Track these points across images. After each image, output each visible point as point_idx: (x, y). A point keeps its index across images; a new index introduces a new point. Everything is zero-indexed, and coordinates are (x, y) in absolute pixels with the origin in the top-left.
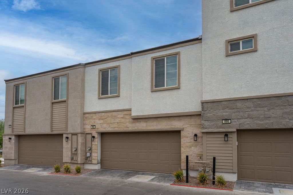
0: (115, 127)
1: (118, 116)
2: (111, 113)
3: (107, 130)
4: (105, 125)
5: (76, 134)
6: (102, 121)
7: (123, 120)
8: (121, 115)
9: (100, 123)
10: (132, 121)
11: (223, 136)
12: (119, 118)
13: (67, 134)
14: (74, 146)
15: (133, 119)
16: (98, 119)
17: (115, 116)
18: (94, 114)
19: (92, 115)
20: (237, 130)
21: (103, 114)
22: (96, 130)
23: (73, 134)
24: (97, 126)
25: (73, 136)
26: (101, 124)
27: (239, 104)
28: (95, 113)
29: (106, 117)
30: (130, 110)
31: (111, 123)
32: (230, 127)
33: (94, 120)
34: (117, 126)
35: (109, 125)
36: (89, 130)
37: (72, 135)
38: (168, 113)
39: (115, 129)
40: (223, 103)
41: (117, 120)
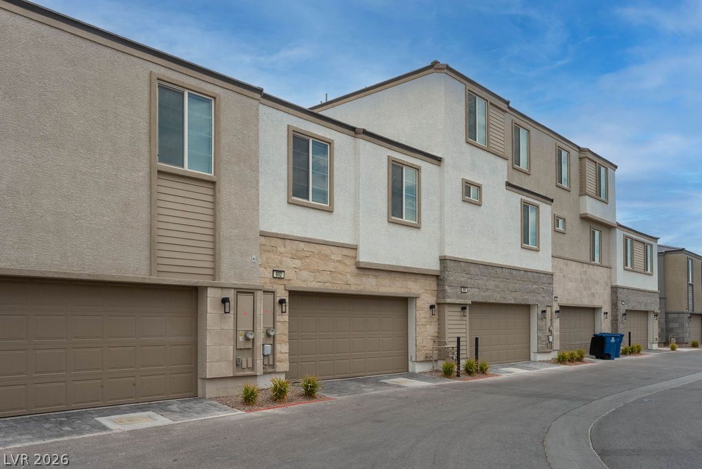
0: (325, 280)
1: (333, 257)
2: (318, 247)
3: (310, 286)
4: (305, 274)
5: (250, 292)
6: (298, 263)
7: (341, 267)
8: (337, 254)
9: (295, 266)
10: (356, 271)
11: (459, 309)
12: (333, 261)
13: (222, 288)
14: (245, 325)
15: (359, 268)
16: (290, 256)
17: (327, 256)
18: (280, 241)
19: (274, 242)
20: (472, 302)
21: (302, 245)
22: (286, 282)
23: (240, 291)
24: (289, 274)
25: (241, 297)
26: (297, 270)
27: (473, 269)
28: (284, 238)
29: (307, 254)
30: (355, 248)
31: (319, 271)
32: (466, 298)
33: (279, 257)
34: (330, 279)
35: (313, 274)
36: (268, 281)
37: (237, 292)
38: (408, 266)
39: (327, 284)
40: (462, 264)
41: (331, 266)
